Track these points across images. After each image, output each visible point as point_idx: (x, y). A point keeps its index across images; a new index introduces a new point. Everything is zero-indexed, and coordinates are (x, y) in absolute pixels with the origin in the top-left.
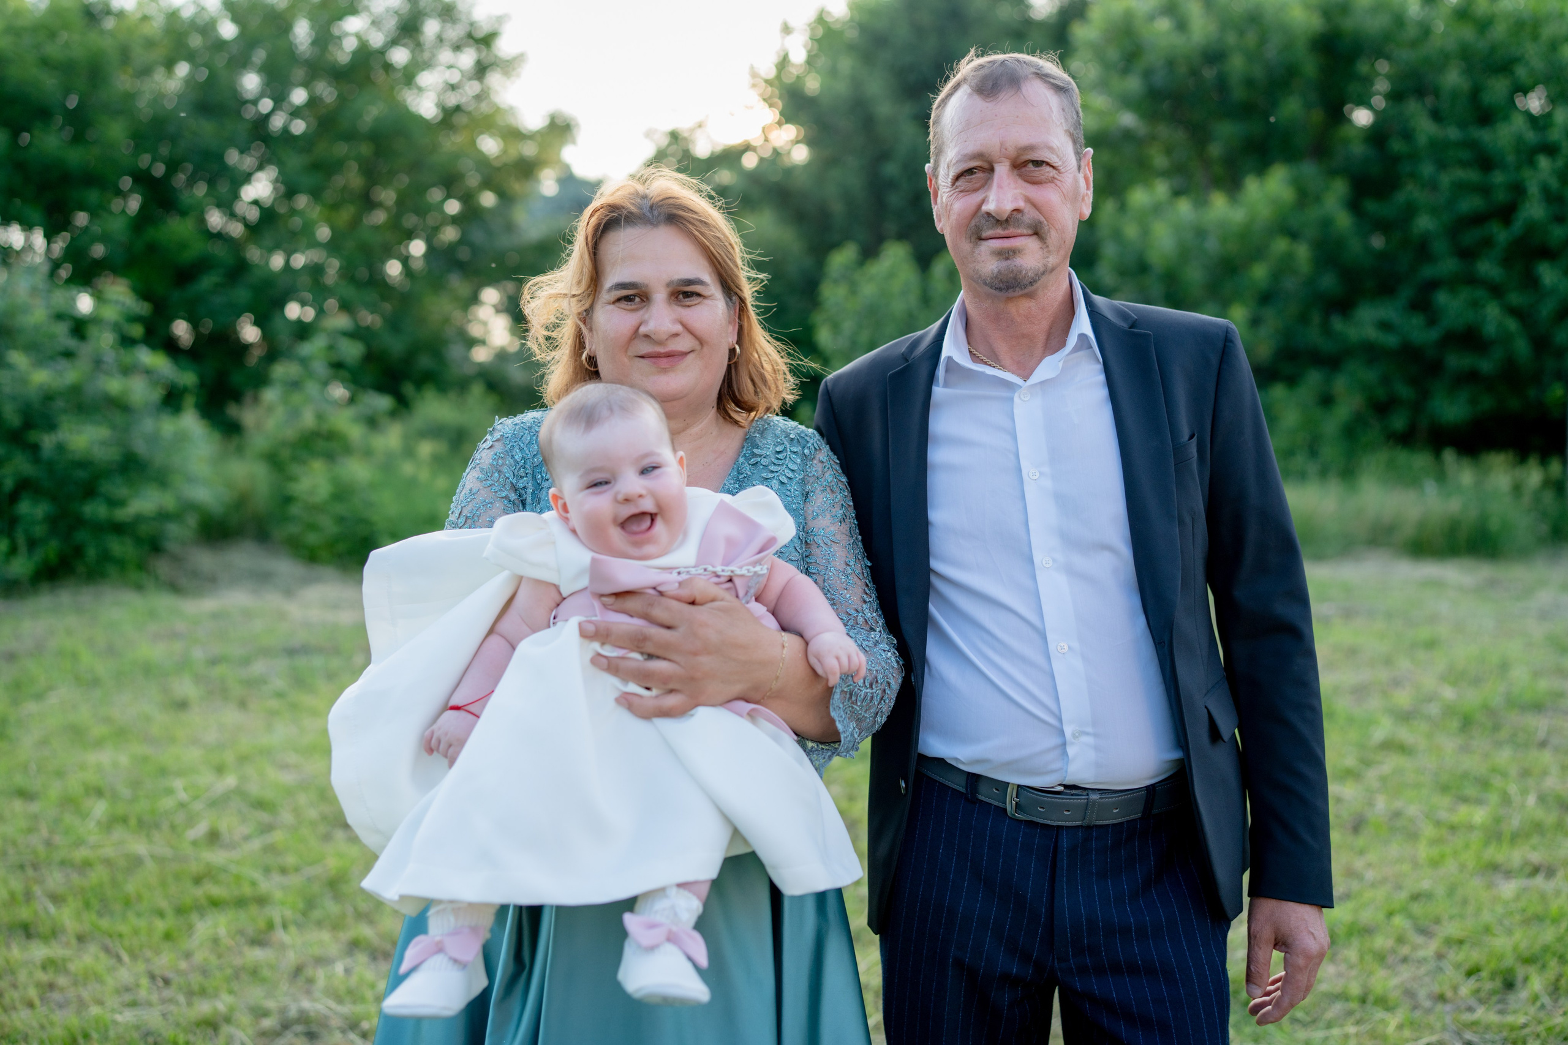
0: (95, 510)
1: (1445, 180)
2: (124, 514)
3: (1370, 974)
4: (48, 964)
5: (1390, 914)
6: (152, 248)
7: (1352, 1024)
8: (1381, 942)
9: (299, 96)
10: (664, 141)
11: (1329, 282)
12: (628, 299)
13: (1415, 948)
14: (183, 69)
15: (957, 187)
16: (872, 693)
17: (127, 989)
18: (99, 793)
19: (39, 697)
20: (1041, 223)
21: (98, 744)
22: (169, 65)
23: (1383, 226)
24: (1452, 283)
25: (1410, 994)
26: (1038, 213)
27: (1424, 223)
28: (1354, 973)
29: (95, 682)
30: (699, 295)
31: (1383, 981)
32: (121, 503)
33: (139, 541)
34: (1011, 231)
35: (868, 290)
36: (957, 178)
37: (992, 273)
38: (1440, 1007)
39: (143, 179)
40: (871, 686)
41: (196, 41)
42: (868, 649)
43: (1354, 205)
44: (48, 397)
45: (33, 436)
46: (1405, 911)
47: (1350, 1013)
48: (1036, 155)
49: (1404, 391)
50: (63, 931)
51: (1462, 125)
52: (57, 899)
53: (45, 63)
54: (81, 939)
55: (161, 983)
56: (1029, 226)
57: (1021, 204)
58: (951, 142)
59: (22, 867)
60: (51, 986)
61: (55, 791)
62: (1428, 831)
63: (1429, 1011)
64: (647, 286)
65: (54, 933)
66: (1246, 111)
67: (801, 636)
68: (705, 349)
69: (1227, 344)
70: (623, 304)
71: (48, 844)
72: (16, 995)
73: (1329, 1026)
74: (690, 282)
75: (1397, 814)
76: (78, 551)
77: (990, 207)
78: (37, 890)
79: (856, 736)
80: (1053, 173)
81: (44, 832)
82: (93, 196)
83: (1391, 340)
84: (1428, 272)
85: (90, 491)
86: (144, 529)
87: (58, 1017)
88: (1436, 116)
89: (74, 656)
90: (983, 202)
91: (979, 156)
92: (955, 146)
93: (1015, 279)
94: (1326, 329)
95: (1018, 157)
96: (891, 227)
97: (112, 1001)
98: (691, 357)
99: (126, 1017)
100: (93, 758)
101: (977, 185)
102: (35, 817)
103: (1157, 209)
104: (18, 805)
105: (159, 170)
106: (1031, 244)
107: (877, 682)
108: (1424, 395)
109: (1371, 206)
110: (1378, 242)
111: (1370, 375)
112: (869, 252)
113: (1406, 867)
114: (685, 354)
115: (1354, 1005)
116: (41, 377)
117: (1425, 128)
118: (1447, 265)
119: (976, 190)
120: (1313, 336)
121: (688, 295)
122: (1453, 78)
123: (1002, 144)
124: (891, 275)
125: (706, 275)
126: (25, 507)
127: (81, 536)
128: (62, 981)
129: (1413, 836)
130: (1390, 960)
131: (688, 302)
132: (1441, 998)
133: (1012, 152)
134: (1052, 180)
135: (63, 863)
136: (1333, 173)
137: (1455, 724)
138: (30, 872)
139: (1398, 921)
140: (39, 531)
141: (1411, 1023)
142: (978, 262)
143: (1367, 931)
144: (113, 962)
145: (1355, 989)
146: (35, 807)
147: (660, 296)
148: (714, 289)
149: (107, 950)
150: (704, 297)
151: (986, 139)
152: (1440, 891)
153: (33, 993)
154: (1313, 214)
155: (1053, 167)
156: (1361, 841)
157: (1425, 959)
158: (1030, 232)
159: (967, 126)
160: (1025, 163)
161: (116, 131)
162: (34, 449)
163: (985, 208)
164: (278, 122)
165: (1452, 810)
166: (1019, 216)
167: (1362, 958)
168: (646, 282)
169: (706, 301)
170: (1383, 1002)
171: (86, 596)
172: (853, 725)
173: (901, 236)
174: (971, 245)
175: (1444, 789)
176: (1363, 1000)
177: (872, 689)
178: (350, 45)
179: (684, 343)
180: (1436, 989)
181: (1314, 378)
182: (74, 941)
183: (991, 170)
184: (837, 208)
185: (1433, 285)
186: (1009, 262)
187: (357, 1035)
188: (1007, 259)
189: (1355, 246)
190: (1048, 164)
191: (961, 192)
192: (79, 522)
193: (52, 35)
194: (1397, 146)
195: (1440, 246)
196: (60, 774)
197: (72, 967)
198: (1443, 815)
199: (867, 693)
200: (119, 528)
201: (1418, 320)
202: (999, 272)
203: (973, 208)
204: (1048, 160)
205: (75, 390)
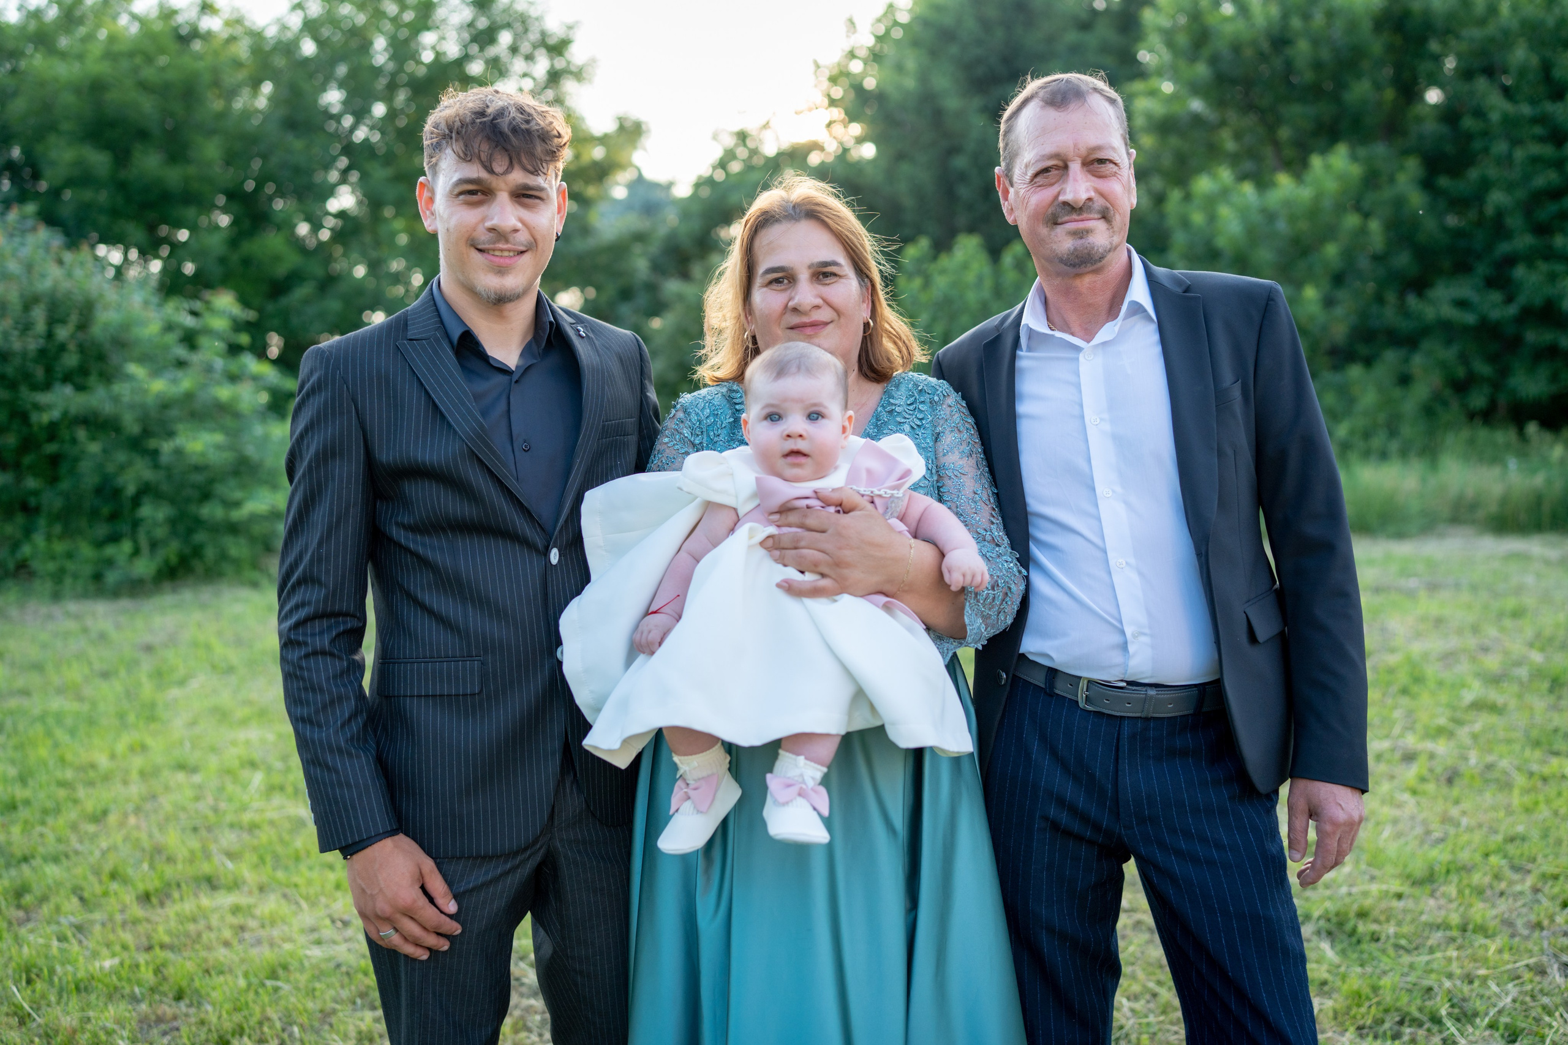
0: (212, 511)
1: (1519, 154)
2: (237, 515)
3: (1470, 905)
4: (236, 910)
5: (1487, 855)
6: (246, 262)
7: (1454, 949)
8: (1477, 878)
9: (379, 110)
10: (730, 142)
11: (1403, 260)
12: (777, 281)
13: (1511, 883)
14: (267, 88)
15: (1035, 183)
16: (994, 594)
17: (313, 930)
18: (253, 765)
19: (182, 683)
20: (1107, 208)
21: (244, 722)
22: (255, 84)
23: (1459, 204)
24: (1529, 258)
25: (1508, 923)
26: (1104, 200)
27: (1497, 198)
28: (1454, 905)
29: (230, 670)
30: (835, 275)
31: (1480, 911)
32: (237, 504)
33: (252, 539)
34: (1085, 216)
35: (941, 282)
36: (1036, 175)
37: (1069, 250)
38: (1536, 934)
39: (235, 196)
40: (993, 589)
41: (279, 62)
42: (991, 559)
43: (1427, 184)
44: (165, 405)
45: (152, 443)
46: (1500, 851)
47: (1453, 940)
48: (1103, 154)
49: (1483, 368)
50: (244, 882)
51: (1533, 102)
52: (231, 855)
53: (144, 86)
54: (261, 889)
55: (339, 924)
56: (1099, 212)
57: (1092, 194)
58: (1029, 145)
59: (195, 829)
60: (242, 928)
61: (213, 763)
62: (1520, 780)
63: (1527, 938)
64: (792, 269)
65: (236, 885)
66: (1315, 92)
67: (935, 545)
68: (842, 320)
69: (1270, 302)
70: (775, 286)
71: (215, 810)
72: (213, 936)
73: (1431, 951)
74: (826, 264)
75: (1490, 767)
76: (197, 552)
77: (1068, 196)
78: (213, 847)
79: (983, 630)
80: (1115, 169)
81: (210, 800)
82: (190, 212)
83: (1470, 319)
84: (1504, 248)
85: (206, 495)
86: (257, 529)
87: (254, 952)
88: (1507, 92)
89: (208, 647)
90: (1059, 194)
91: (1056, 156)
92: (1033, 148)
93: (1089, 254)
94: (1403, 311)
95: (1088, 156)
96: (962, 219)
97: (302, 939)
98: (831, 326)
99: (316, 953)
100: (241, 735)
101: (1053, 181)
102: (200, 787)
103: (1224, 194)
104: (181, 776)
105: (250, 186)
106: (1100, 226)
107: (998, 585)
108: (1504, 372)
109: (1443, 182)
110: (1452, 221)
111: (1449, 354)
112: (942, 245)
113: (1501, 814)
114: (826, 324)
115: (1455, 933)
116: (158, 386)
117: (1497, 105)
118: (1524, 241)
119: (1052, 185)
120: (1389, 315)
121: (826, 275)
122: (1520, 54)
123: (1075, 145)
124: (965, 266)
125: (842, 259)
126: (146, 510)
127: (200, 537)
128: (252, 924)
129: (1506, 785)
130: (1489, 893)
131: (828, 280)
132: (1539, 926)
133: (1083, 151)
134: (1115, 174)
135: (232, 826)
136: (1406, 153)
137: (1546, 685)
138: (204, 833)
139: (1494, 860)
140: (160, 532)
141: (1511, 949)
142: (1055, 242)
143: (1466, 869)
144: (293, 907)
145: (1455, 919)
146: (197, 779)
147: (804, 276)
148: (847, 269)
149: (285, 896)
150: (840, 276)
151: (1061, 142)
152: (1535, 834)
153: (227, 934)
154: (1387, 193)
155: (1115, 164)
156: (1455, 792)
157: (1521, 893)
158: (1099, 216)
159: (1043, 132)
160: (1092, 162)
161: (211, 150)
162: (155, 454)
163: (1062, 198)
164: (361, 134)
165: (1544, 762)
166: (1091, 203)
167: (1460, 892)
168: (792, 266)
169: (843, 280)
170: (1482, 930)
171: (206, 593)
172: (980, 620)
173: (971, 230)
174: (1048, 229)
175: (1537, 744)
176: (1464, 929)
177: (994, 591)
178: (427, 57)
179: (824, 315)
180: (1533, 918)
181: (1391, 357)
182: (256, 891)
183: (1066, 167)
184: (908, 202)
185: (1510, 261)
186: (1083, 241)
187: (527, 965)
188: (1081, 238)
189: (1430, 225)
190: (1111, 161)
191: (1039, 186)
192: (198, 523)
193: (149, 59)
194: (1468, 123)
195: (1514, 221)
196: (214, 749)
197: (258, 912)
198: (1535, 767)
199: (989, 594)
200: (234, 529)
201: (1496, 296)
202: (1075, 249)
203: (1050, 199)
204: (1111, 158)
205: (189, 396)
